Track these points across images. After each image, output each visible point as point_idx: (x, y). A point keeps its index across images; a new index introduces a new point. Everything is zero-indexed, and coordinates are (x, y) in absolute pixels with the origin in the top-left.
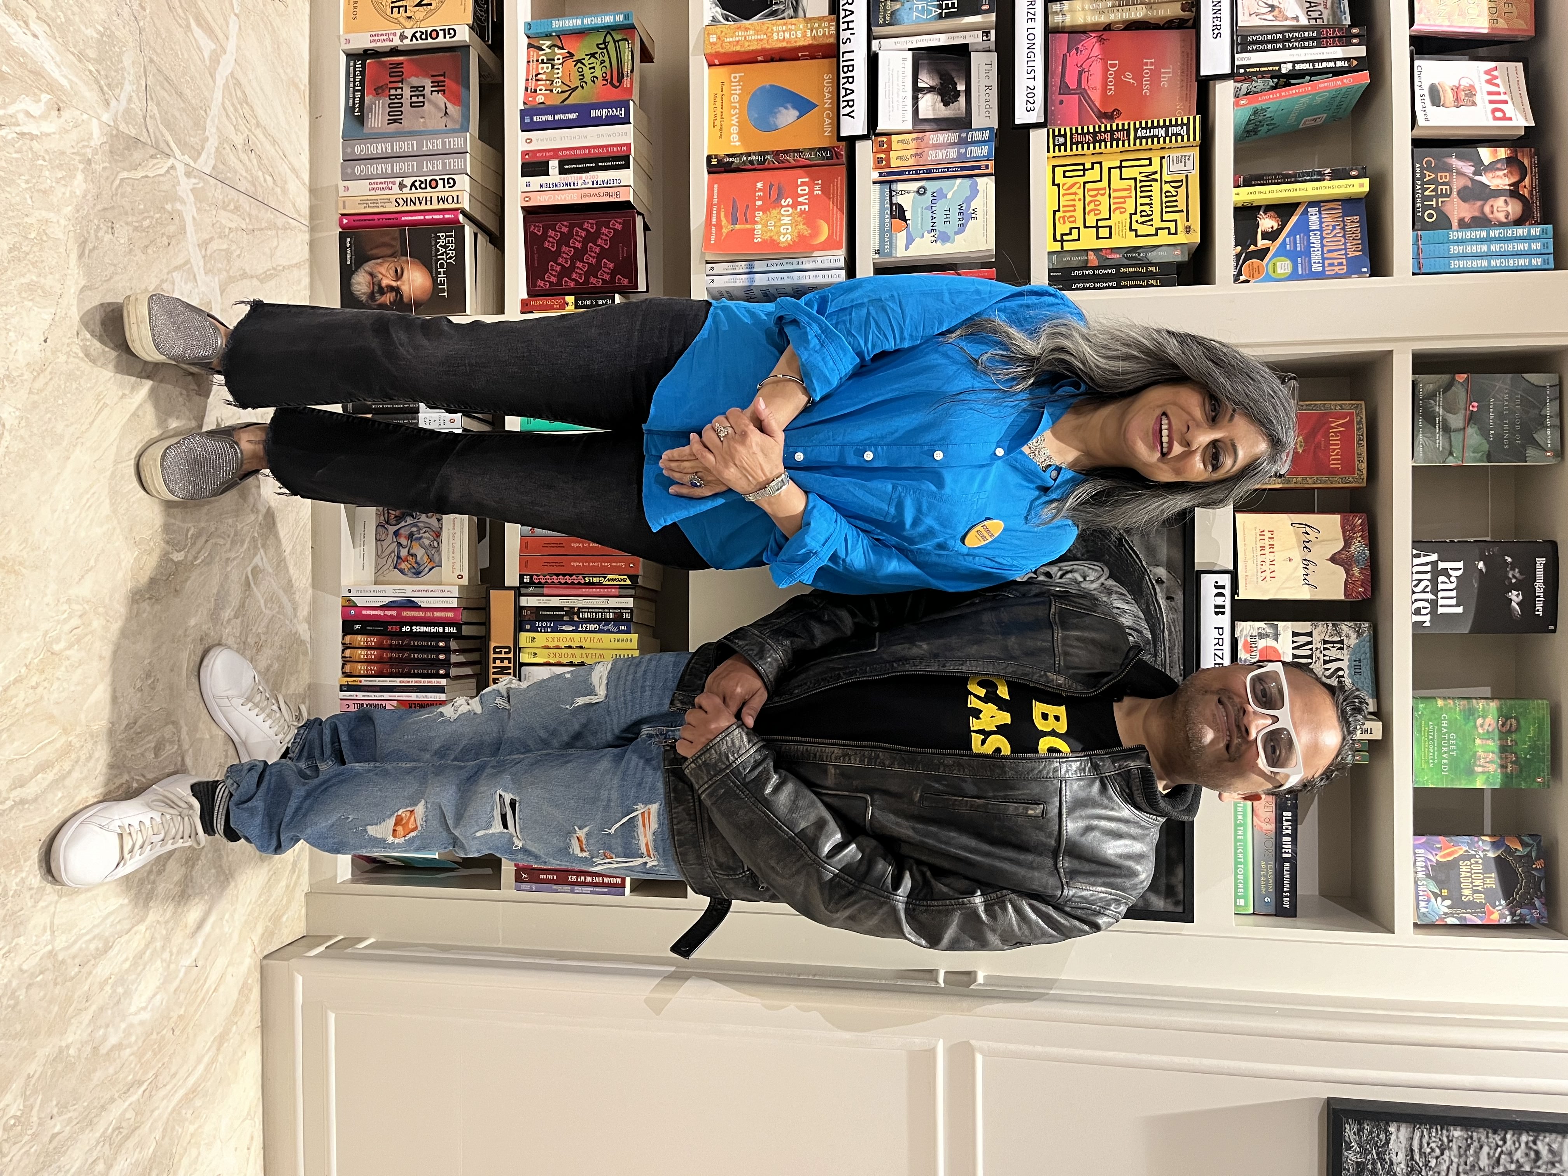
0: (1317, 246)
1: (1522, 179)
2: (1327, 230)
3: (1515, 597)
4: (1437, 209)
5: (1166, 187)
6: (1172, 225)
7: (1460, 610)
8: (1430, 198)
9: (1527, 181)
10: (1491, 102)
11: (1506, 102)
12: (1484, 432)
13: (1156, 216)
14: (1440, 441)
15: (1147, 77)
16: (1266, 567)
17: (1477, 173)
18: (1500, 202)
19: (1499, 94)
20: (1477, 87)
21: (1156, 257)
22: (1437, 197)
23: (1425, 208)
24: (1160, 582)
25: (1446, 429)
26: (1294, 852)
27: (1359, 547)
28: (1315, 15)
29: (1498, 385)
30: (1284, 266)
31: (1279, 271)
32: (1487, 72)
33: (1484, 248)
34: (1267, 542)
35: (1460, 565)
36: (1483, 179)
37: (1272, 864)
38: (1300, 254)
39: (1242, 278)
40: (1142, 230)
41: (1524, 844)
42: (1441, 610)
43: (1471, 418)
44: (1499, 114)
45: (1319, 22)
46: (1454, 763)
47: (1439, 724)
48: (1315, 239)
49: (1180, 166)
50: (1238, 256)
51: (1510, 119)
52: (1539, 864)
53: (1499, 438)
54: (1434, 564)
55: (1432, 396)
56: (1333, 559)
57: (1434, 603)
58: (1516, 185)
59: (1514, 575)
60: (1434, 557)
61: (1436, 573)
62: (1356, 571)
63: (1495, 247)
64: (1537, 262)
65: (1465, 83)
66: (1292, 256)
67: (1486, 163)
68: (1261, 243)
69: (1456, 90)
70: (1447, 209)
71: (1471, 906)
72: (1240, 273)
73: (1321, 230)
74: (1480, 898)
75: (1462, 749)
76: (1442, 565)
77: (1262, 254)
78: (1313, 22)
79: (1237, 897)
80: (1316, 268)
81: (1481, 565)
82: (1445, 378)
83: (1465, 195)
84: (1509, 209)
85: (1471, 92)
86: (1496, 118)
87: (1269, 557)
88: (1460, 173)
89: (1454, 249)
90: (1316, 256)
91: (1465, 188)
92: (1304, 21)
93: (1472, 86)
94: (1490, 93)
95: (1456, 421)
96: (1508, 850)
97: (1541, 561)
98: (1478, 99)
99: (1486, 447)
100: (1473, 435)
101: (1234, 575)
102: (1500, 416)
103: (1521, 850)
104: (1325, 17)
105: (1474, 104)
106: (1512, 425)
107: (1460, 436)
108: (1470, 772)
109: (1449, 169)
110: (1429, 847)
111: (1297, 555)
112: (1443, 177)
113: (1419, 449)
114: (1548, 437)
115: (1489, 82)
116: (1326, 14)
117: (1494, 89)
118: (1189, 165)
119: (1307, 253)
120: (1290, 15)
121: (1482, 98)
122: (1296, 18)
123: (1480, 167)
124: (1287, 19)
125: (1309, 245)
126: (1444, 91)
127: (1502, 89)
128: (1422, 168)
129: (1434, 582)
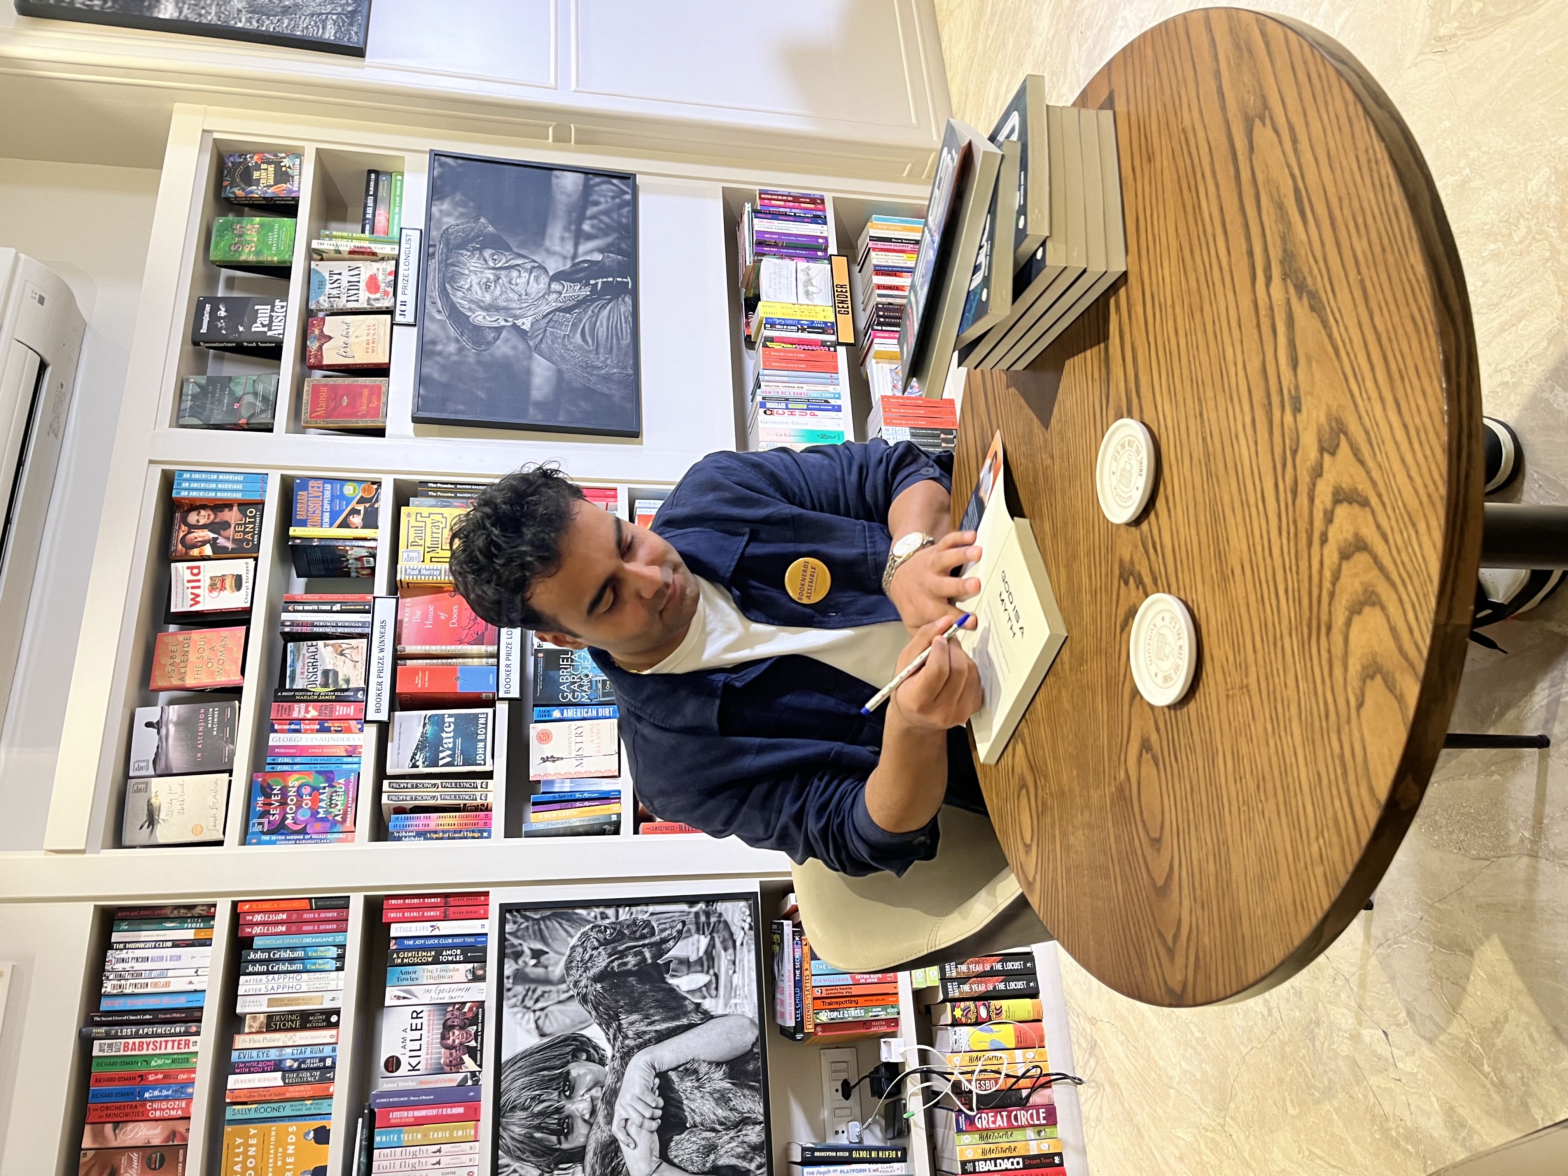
0: (326, 502)
1: (184, 536)
2: (318, 512)
3: (222, 313)
4: (246, 516)
5: (421, 542)
6: (419, 518)
7: (257, 307)
8: (250, 523)
9: (181, 535)
10: (199, 581)
11: (189, 581)
12: (232, 393)
13: (429, 525)
14: (260, 388)
15: (431, 616)
16: (372, 332)
17: (215, 539)
18: (202, 522)
19: (193, 588)
20: (207, 591)
21: (432, 501)
22: (245, 523)
23: (254, 517)
24: (439, 312)
25: (256, 394)
26: (366, 199)
27: (313, 345)
28: (312, 649)
29: (220, 417)
30: (349, 490)
31: (352, 488)
32: (198, 602)
33: (220, 486)
34: (371, 345)
35: (253, 329)
36: (212, 535)
37: (380, 194)
38: (338, 497)
39: (375, 486)
40: (439, 518)
41: (234, 193)
42: (269, 307)
43: (239, 400)
44: (195, 571)
45: (310, 643)
46: (271, 229)
47: (277, 247)
48: (327, 507)
49: (411, 555)
50: (377, 501)
51: (188, 568)
52: (225, 183)
53: (222, 390)
54: (270, 330)
55: (262, 411)
56: (330, 338)
57: (272, 310)
58: (189, 532)
59: (221, 324)
60: (269, 333)
61: (270, 326)
62: (317, 332)
63: (213, 486)
64: (186, 476)
65: (215, 593)
66: (342, 497)
67: (208, 546)
68: (361, 507)
69: (223, 588)
70: (239, 516)
71: (269, 163)
72: (377, 490)
73: (323, 512)
74: (264, 166)
75: (266, 235)
76: (266, 329)
77: (362, 501)
78: (314, 643)
79: (402, 181)
80: (328, 487)
81: (241, 329)
82: (252, 421)
83: (226, 525)
84: (196, 518)
85: (212, 587)
86: (198, 568)
87: (370, 337)
88: (228, 539)
89: (240, 487)
90: (328, 494)
91: (225, 530)
92: (321, 643)
93: (211, 591)
94: (199, 587)
95: (249, 398)
96: (244, 190)
97: (204, 330)
98: (208, 582)
99: (231, 385)
100: (239, 391)
101: (392, 325)
102: (220, 401)
103: (236, 190)
104: (305, 647)
105: (211, 578)
106: (213, 396)
107: (247, 391)
108: (262, 225)
109: (234, 541)
110: (290, 191)
111: (352, 340)
112: (239, 536)
113: (274, 382)
114: (191, 389)
115: (198, 596)
116: (304, 651)
117: (196, 591)
118: (405, 555)
119: (333, 498)
120: (330, 648)
121: (205, 582)
122: (326, 645)
123: (213, 543)
124: (333, 645)
125: (331, 502)
126: (231, 587)
127: (190, 590)
128: (253, 541)
129: (271, 321)
